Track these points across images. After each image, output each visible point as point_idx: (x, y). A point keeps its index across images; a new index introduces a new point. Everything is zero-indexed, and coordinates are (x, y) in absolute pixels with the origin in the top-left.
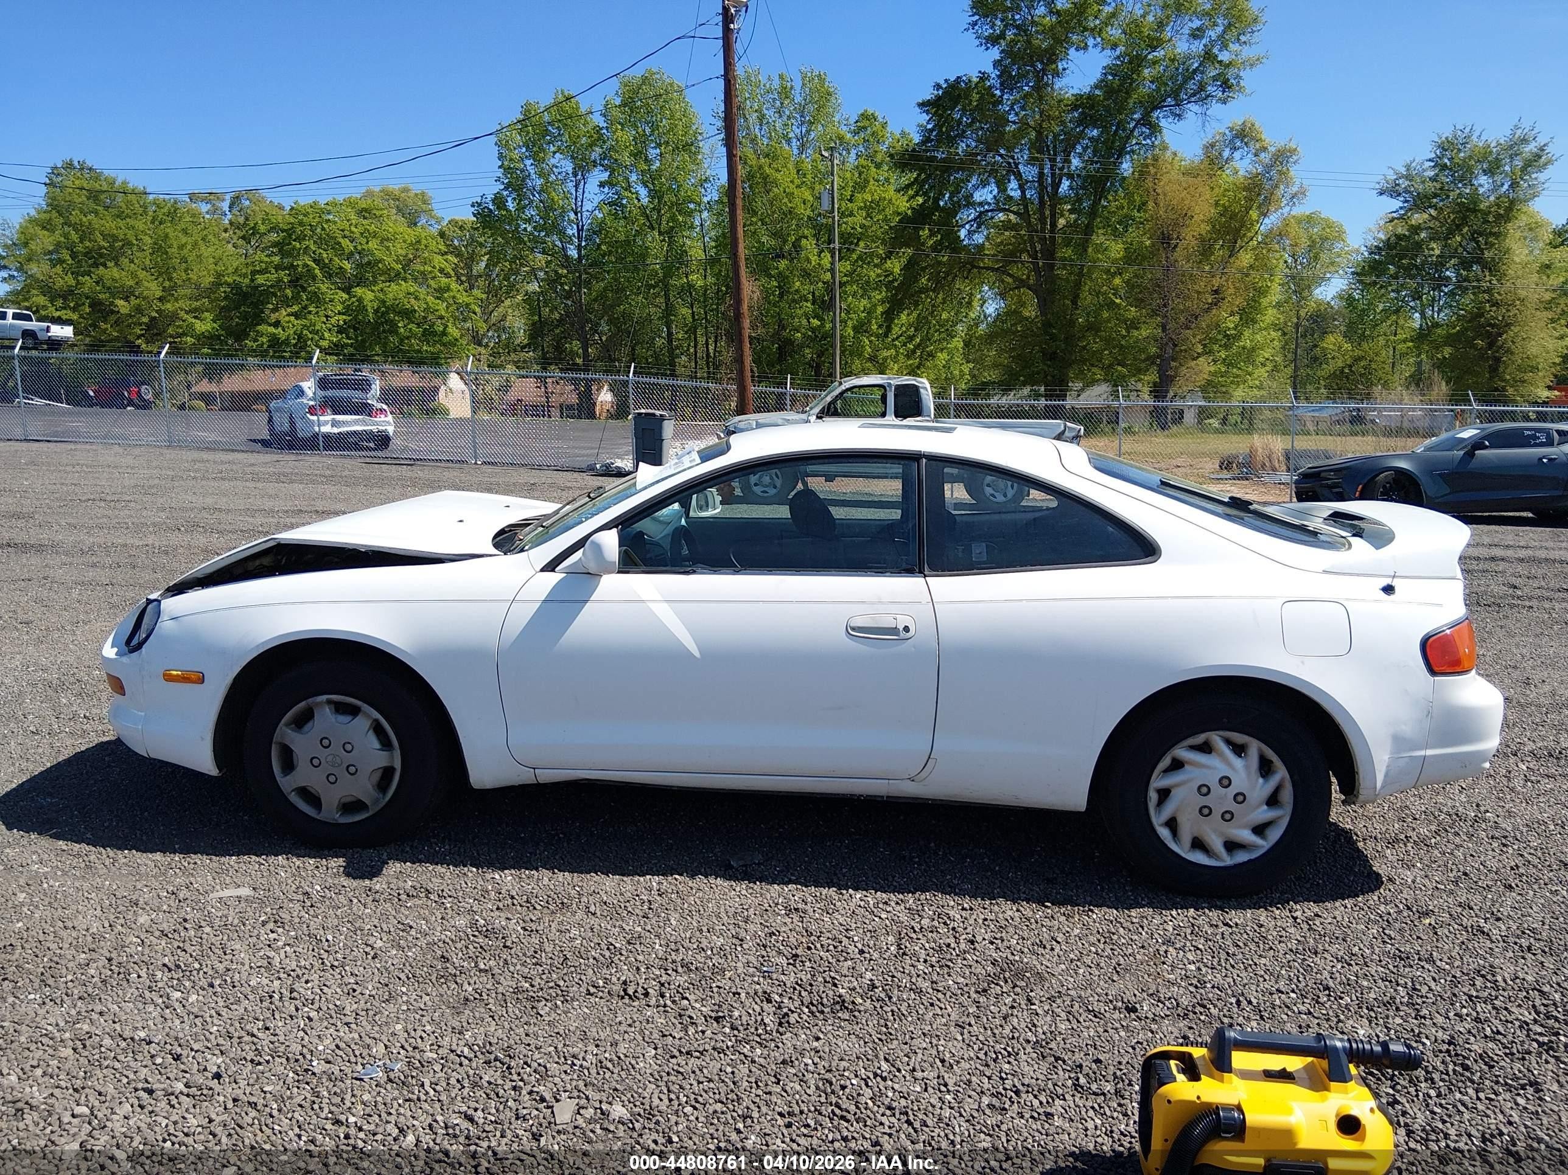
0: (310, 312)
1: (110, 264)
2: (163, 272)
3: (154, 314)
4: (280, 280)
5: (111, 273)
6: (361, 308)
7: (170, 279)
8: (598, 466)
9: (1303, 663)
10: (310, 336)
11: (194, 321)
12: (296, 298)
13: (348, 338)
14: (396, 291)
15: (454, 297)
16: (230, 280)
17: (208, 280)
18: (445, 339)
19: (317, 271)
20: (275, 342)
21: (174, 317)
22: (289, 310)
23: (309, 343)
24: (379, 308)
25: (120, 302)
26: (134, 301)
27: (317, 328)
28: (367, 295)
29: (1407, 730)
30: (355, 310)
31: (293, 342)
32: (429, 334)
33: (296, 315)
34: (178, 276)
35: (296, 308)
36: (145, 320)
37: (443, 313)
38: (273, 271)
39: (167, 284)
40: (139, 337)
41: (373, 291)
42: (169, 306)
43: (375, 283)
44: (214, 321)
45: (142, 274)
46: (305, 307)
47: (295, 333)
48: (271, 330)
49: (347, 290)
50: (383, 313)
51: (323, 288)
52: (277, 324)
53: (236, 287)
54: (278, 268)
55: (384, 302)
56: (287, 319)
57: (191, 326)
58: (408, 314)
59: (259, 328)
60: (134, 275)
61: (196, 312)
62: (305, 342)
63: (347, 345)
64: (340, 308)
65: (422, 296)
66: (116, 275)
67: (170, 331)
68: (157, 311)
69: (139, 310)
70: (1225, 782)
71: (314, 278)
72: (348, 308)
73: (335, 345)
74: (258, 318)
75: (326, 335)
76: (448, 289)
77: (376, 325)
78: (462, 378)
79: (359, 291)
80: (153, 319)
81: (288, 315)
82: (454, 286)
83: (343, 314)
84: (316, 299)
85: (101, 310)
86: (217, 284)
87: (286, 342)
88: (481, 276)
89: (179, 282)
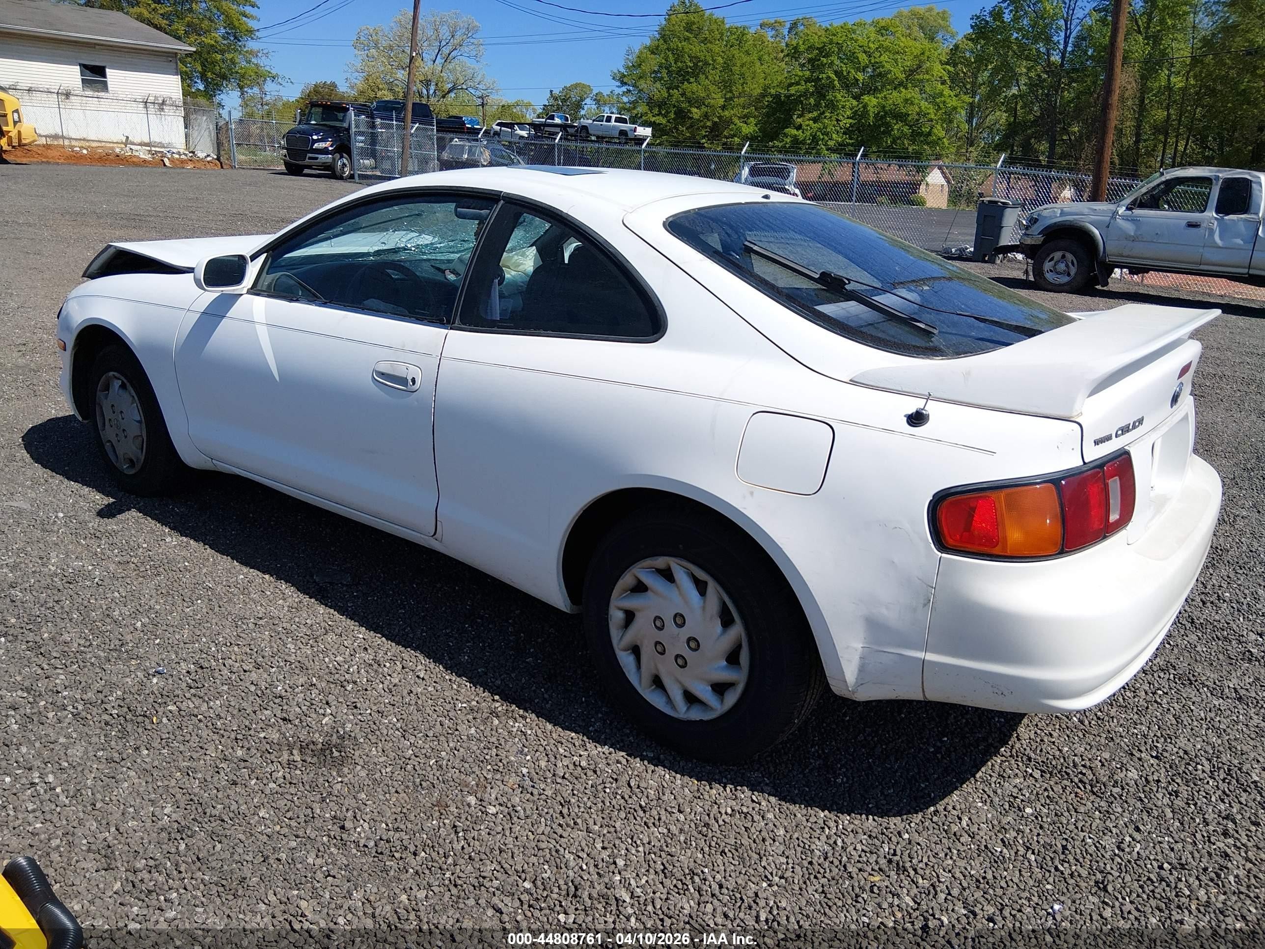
0: (825, 117)
1: (692, 80)
2: (726, 85)
3: (716, 119)
4: (807, 90)
5: (693, 88)
6: (865, 112)
7: (731, 91)
8: (953, 250)
9: (752, 493)
10: (822, 137)
11: (741, 124)
12: (817, 106)
13: (851, 138)
14: (895, 97)
15: (944, 102)
16: (773, 91)
17: (758, 91)
18: (930, 139)
19: (836, 82)
20: (796, 141)
21: (730, 122)
22: (810, 115)
23: (820, 142)
24: (879, 113)
25: (694, 110)
26: (704, 109)
27: (829, 130)
28: (872, 101)
29: (891, 615)
30: (859, 115)
31: (809, 142)
32: (917, 135)
33: (815, 120)
34: (737, 89)
35: (815, 114)
36: (709, 124)
37: (933, 116)
38: (803, 83)
39: (729, 95)
40: (704, 137)
41: (877, 98)
42: (726, 113)
43: (880, 91)
44: (756, 125)
45: (712, 88)
46: (824, 113)
47: (811, 135)
48: (794, 132)
49: (857, 97)
50: (882, 117)
51: (839, 97)
52: (799, 127)
53: (777, 96)
54: (808, 80)
55: (884, 107)
56: (807, 122)
57: (739, 129)
58: (901, 117)
59: (786, 130)
60: (706, 89)
61: (745, 118)
62: (817, 142)
63: (848, 144)
64: (849, 113)
65: (917, 101)
66: (695, 89)
67: (725, 133)
68: (718, 117)
69: (706, 116)
70: (680, 620)
71: (834, 87)
72: (855, 113)
73: (840, 145)
74: (788, 122)
75: (834, 136)
76: (941, 94)
77: (876, 127)
78: (943, 173)
79: (866, 98)
80: (715, 123)
81: (809, 120)
82: (947, 92)
83: (851, 118)
84: (832, 106)
85: (682, 115)
86: (763, 96)
87: (803, 142)
88: (984, 84)
89: (736, 94)
